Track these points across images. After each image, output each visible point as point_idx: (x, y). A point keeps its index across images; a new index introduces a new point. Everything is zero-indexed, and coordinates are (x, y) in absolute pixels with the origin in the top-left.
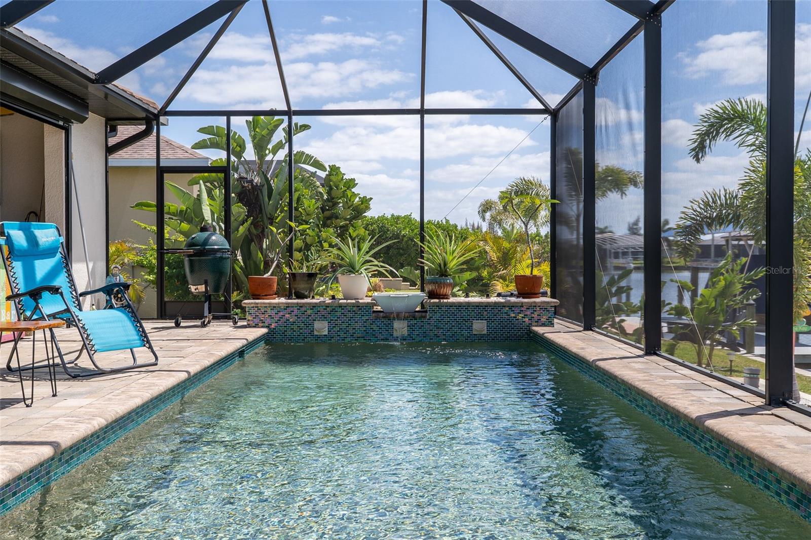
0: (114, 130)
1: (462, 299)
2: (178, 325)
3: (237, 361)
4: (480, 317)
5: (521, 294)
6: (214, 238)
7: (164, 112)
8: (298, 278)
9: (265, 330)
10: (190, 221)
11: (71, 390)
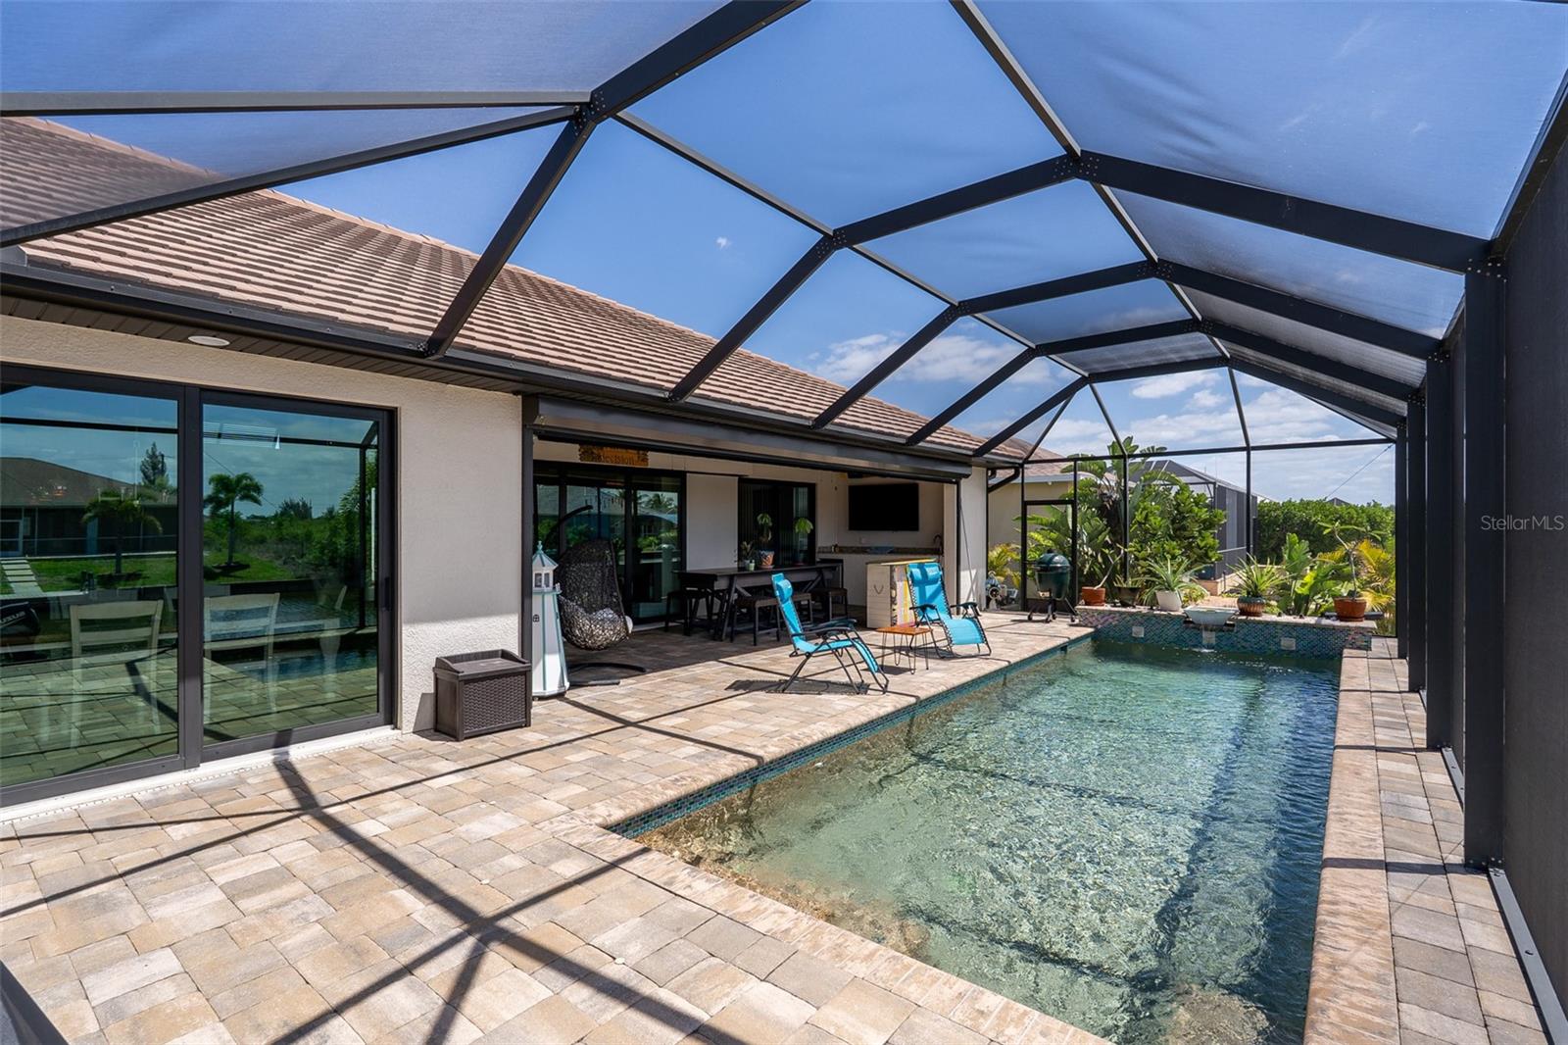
0: (994, 474)
1: (1274, 618)
2: (1030, 619)
3: (1059, 654)
4: (1290, 635)
5: (1340, 618)
6: (1057, 558)
7: (1027, 461)
8: (1123, 591)
9: (1090, 630)
10: (1058, 530)
11: (938, 667)
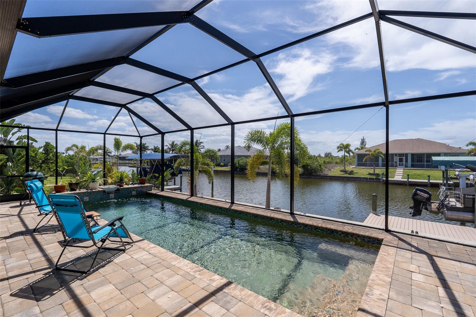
4: (134, 190)
